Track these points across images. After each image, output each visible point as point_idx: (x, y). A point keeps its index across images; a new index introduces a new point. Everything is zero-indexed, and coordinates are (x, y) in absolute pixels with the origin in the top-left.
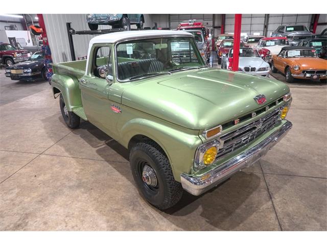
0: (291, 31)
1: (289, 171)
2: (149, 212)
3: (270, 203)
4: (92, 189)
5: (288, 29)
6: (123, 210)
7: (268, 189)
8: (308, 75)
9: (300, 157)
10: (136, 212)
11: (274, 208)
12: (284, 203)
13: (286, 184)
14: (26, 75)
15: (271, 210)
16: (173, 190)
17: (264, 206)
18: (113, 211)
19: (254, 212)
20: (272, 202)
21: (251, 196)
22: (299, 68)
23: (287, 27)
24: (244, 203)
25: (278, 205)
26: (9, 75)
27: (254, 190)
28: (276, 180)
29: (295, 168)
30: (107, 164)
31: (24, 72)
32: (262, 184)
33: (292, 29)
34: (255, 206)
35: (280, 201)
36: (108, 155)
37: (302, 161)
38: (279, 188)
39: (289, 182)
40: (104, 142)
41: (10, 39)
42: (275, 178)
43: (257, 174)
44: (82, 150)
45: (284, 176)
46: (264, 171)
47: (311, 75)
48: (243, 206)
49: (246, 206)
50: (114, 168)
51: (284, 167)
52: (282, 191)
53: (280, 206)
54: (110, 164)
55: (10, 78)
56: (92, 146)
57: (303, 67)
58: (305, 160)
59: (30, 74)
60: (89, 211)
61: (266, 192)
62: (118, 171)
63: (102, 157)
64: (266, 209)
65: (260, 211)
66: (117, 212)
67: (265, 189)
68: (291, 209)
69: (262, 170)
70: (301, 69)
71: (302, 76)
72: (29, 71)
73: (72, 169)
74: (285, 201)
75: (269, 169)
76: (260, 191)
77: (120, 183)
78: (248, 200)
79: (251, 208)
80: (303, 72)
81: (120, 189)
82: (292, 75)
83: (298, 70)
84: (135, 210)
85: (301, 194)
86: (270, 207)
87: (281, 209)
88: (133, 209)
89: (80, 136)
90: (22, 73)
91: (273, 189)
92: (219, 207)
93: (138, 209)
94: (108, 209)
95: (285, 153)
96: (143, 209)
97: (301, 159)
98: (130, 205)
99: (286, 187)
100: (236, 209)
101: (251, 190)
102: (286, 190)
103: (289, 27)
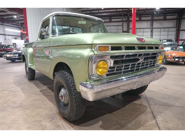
0: (165, 42)
1: (167, 103)
2: (62, 123)
3: (154, 121)
4: (27, 108)
5: (164, 41)
6: (43, 121)
7: (153, 113)
8: (177, 59)
9: (175, 96)
10: (52, 123)
11: (158, 125)
12: (165, 121)
13: (166, 111)
14: (15, 57)
15: (155, 125)
16: (77, 102)
17: (149, 123)
18: (36, 122)
19: (141, 126)
20: (156, 120)
21: (140, 116)
22: (171, 56)
23: (163, 40)
24: (134, 121)
25: (160, 123)
26: (6, 57)
27: (142, 113)
28: (158, 108)
29: (171, 102)
30: (44, 96)
31: (14, 56)
32: (148, 110)
33: (166, 41)
34: (142, 122)
35: (162, 120)
36: (46, 93)
37: (177, 99)
38: (161, 113)
39: (168, 109)
40: (46, 86)
41: (13, 44)
42: (158, 107)
43: (144, 104)
44: (31, 90)
45: (164, 106)
46: (150, 103)
47: (179, 60)
48: (133, 122)
49: (136, 122)
50: (48, 99)
51: (164, 101)
52: (163, 114)
53: (162, 123)
54: (46, 96)
55: (6, 59)
56: (38, 88)
57: (173, 55)
58: (179, 98)
59: (17, 57)
60: (19, 121)
61: (151, 115)
62: (49, 100)
63: (42, 93)
64: (151, 124)
65: (147, 125)
66: (38, 122)
67: (150, 112)
68: (171, 125)
69: (148, 103)
70: (172, 56)
71: (173, 60)
72: (16, 55)
73: (20, 98)
74: (165, 120)
75: (154, 102)
76: (146, 114)
77: (48, 106)
78: (137, 119)
79: (139, 123)
80: (174, 58)
81: (46, 109)
82: (167, 59)
83: (170, 57)
84: (52, 122)
85: (177, 116)
86: (154, 124)
87: (163, 125)
88: (51, 121)
89: (33, 84)
90: (13, 56)
91: (156, 113)
92: (115, 123)
93: (54, 121)
94: (32, 120)
95: (164, 94)
96: (58, 121)
97: (176, 97)
98: (49, 119)
99: (166, 112)
100: (128, 124)
101: (140, 113)
102: (166, 114)
103: (164, 40)
